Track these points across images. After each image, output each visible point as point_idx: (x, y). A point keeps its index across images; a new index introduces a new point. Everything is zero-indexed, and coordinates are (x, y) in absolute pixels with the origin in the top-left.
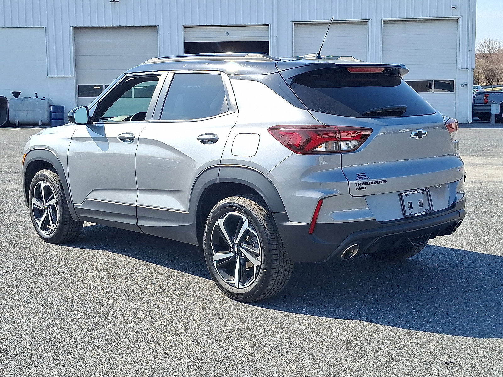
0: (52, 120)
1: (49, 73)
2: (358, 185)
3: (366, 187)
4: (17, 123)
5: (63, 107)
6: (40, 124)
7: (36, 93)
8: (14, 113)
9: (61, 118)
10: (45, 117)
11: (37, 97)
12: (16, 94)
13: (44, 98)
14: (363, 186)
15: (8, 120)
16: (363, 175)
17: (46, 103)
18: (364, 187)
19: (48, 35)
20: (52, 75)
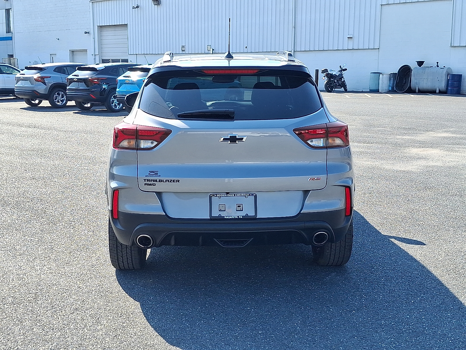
0: (449, 88)
1: (452, 43)
2: (147, 181)
3: (155, 184)
4: (417, 91)
5: (460, 76)
6: (437, 91)
7: (437, 63)
8: (416, 81)
9: (457, 86)
10: (442, 85)
11: (438, 66)
12: (420, 63)
13: (444, 67)
14: (152, 182)
15: (410, 87)
16: (154, 173)
17: (445, 71)
18: (153, 184)
19: (456, 6)
20: (455, 45)
